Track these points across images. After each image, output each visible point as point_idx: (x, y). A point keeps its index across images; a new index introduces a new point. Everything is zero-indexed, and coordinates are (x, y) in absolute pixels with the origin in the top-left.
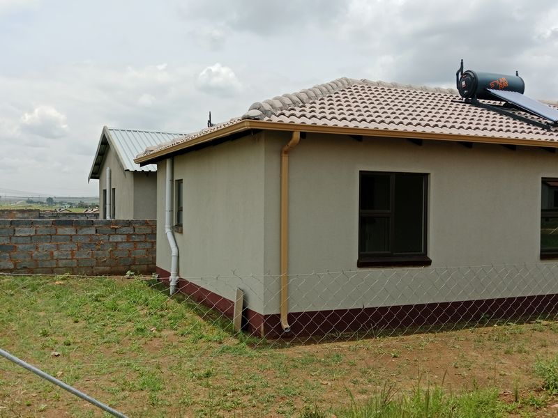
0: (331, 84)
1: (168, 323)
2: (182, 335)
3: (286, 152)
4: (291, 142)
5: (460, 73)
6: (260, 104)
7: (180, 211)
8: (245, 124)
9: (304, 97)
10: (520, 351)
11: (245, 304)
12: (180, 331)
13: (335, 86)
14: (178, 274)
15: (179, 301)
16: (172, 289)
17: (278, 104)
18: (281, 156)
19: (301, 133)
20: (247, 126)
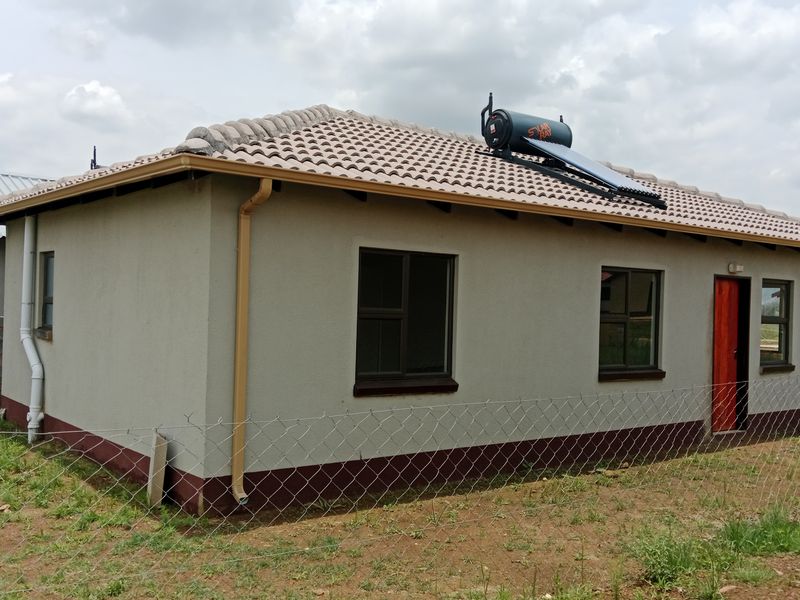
0: (308, 112)
1: (29, 494)
2: (59, 517)
3: (247, 212)
4: (257, 196)
5: (487, 112)
6: (206, 130)
7: (47, 304)
8: (182, 161)
9: (271, 127)
10: (592, 519)
11: (170, 454)
12: (54, 508)
13: (312, 115)
14: (42, 408)
15: (46, 454)
16: (31, 435)
17: (235, 134)
18: (239, 218)
19: (275, 182)
20: (185, 164)
